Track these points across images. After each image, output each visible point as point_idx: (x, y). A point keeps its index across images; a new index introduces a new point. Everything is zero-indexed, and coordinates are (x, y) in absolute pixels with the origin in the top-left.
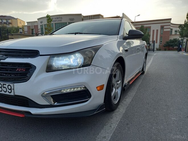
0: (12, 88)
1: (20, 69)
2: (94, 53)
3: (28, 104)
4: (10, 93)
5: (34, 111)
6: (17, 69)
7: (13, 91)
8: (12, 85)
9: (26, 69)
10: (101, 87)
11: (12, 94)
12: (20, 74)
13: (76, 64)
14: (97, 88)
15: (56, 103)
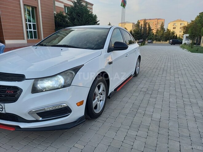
0: (3, 107)
1: (9, 91)
2: (74, 73)
3: (18, 119)
4: (2, 111)
5: (23, 125)
6: (6, 91)
7: (4, 109)
8: (3, 105)
9: (14, 91)
10: (81, 103)
11: (3, 112)
12: (10, 95)
13: (57, 86)
14: (77, 104)
15: (41, 119)
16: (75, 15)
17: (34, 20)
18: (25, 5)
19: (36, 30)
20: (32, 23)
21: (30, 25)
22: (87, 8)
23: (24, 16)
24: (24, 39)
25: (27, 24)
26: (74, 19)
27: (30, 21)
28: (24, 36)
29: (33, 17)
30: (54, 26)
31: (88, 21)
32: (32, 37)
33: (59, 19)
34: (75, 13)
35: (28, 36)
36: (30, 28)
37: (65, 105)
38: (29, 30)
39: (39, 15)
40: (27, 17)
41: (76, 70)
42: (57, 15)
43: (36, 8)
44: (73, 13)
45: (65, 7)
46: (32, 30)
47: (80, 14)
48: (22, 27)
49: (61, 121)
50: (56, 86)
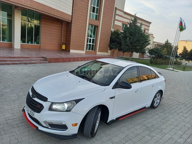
0: (34, 114)
2: (75, 103)
5: (40, 128)
6: (37, 105)
8: (34, 112)
10: (76, 125)
11: (33, 117)
12: (38, 108)
14: (72, 124)
15: (50, 127)
16: (128, 34)
17: (94, 36)
18: (90, 24)
19: (94, 44)
20: (92, 38)
21: (90, 40)
22: (141, 28)
23: (88, 32)
24: (83, 50)
25: (88, 38)
26: (127, 37)
27: (91, 37)
28: (84, 48)
29: (94, 34)
30: (109, 41)
31: (139, 40)
32: (89, 49)
33: (114, 36)
34: (128, 32)
35: (87, 48)
36: (90, 42)
37: (64, 123)
38: (89, 43)
39: (99, 33)
40: (90, 33)
41: (77, 101)
42: (113, 32)
43: (98, 26)
44: (127, 32)
45: (123, 24)
46: (91, 43)
47: (133, 33)
48: (84, 40)
49: (61, 133)
50: (62, 109)
